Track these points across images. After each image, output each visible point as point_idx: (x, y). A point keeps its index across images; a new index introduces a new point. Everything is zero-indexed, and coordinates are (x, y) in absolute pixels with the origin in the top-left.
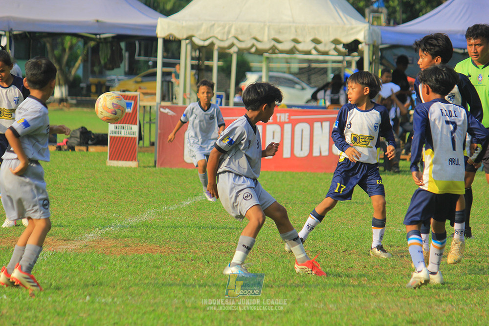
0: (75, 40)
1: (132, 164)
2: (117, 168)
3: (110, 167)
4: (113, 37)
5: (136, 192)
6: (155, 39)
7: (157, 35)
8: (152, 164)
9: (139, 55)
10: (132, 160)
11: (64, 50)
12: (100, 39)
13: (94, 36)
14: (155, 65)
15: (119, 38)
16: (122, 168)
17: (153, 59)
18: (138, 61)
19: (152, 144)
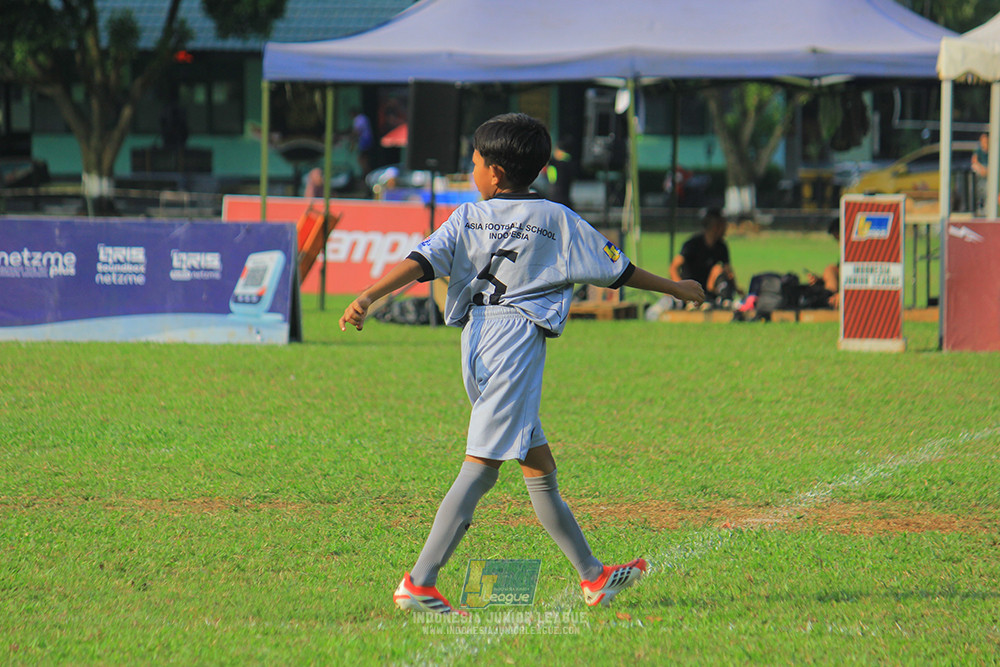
0: (767, 92)
1: (892, 346)
2: (860, 355)
3: (846, 353)
4: (848, 84)
5: (902, 404)
6: (935, 84)
7: (938, 74)
8: (934, 344)
9: (902, 117)
10: (892, 337)
11: (744, 114)
12: (820, 87)
13: (805, 83)
14: (936, 137)
15: (860, 83)
16: (869, 355)
17: (930, 124)
18: (900, 132)
19: (933, 302)
